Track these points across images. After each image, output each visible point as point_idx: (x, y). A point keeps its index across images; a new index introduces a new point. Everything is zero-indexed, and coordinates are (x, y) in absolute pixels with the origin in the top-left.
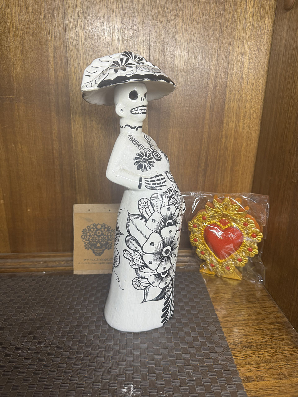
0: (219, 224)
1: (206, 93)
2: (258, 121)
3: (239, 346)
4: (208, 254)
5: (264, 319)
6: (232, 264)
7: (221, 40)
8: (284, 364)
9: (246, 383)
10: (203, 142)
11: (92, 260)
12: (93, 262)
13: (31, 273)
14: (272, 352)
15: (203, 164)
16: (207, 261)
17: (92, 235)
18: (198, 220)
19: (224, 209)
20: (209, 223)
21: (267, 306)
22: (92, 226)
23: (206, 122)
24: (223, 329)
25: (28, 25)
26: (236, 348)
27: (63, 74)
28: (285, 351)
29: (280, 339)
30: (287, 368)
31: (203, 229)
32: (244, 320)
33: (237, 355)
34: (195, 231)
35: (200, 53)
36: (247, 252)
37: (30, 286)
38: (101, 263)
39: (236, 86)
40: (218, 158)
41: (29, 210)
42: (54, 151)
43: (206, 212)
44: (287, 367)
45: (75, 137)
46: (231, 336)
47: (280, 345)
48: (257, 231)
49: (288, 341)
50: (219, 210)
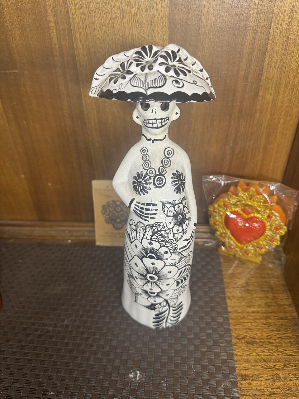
0: (241, 212)
1: (240, 60)
3: (242, 341)
4: (228, 237)
5: (274, 312)
6: (252, 250)
8: (282, 365)
9: (241, 381)
10: (233, 117)
11: (112, 233)
12: (114, 235)
14: (273, 351)
15: (232, 142)
16: (225, 243)
17: (112, 210)
18: (219, 206)
19: (248, 199)
20: (231, 210)
21: (280, 297)
22: (111, 203)
23: (237, 94)
24: (231, 321)
26: (239, 343)
27: (67, 43)
28: (286, 351)
29: (284, 337)
30: (283, 370)
31: (224, 215)
32: (253, 312)
33: (238, 350)
34: (215, 216)
36: (268, 241)
37: (56, 257)
39: (279, 50)
40: (249, 134)
41: (50, 184)
42: (68, 129)
43: (229, 199)
45: (87, 114)
46: (237, 329)
47: (283, 344)
48: (281, 225)
49: (292, 340)
50: (242, 199)
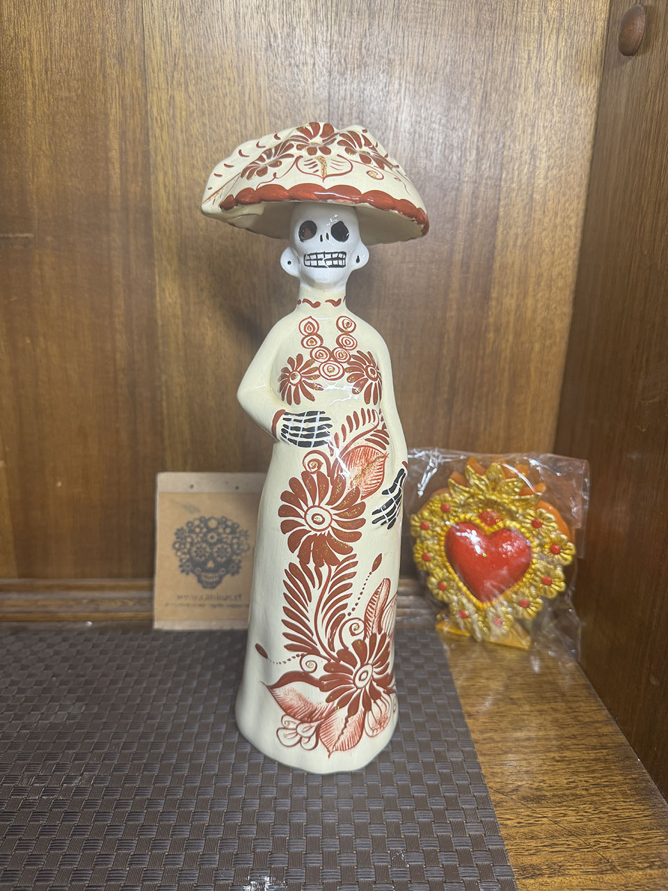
0: (478, 521)
1: (452, 233)
2: (568, 294)
3: (514, 797)
4: (455, 588)
5: (574, 737)
6: (507, 613)
7: (484, 118)
8: (613, 840)
9: (524, 880)
10: (446, 340)
11: (195, 598)
12: (198, 602)
13: (60, 625)
14: (586, 812)
15: (446, 388)
16: (450, 606)
17: (198, 541)
18: (432, 512)
19: (490, 489)
20: (456, 519)
21: (581, 708)
22: (197, 523)
23: (451, 296)
24: (480, 759)
25: (66, 83)
26: (506, 802)
27: (139, 189)
28: (616, 810)
29: (606, 783)
30: (618, 849)
31: (443, 534)
32: (529, 739)
33: (507, 816)
34: (425, 537)
35: (438, 145)
36: (541, 585)
37: (56, 653)
38: (214, 606)
39: (518, 217)
40: (478, 374)
41: (59, 484)
42: (118, 356)
43: (451, 495)
44: (619, 846)
45: (162, 326)
46: (497, 773)
47: (606, 797)
48: (562, 540)
49: (625, 787)
50: (477, 491)
